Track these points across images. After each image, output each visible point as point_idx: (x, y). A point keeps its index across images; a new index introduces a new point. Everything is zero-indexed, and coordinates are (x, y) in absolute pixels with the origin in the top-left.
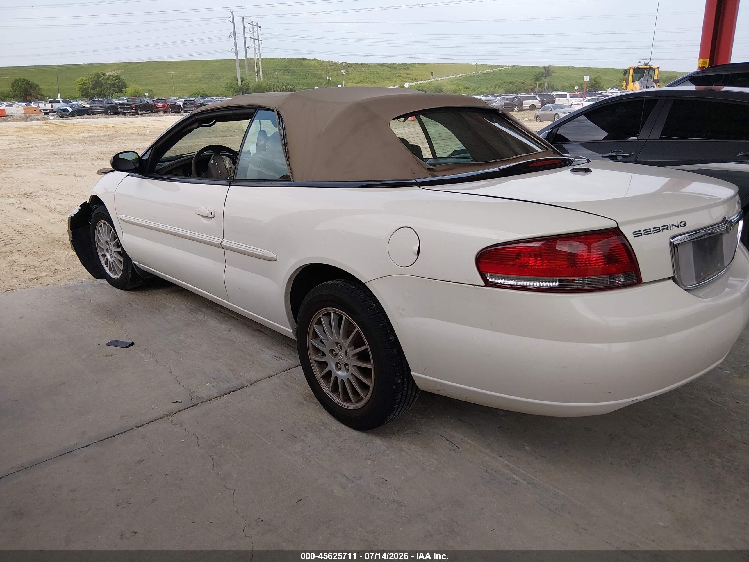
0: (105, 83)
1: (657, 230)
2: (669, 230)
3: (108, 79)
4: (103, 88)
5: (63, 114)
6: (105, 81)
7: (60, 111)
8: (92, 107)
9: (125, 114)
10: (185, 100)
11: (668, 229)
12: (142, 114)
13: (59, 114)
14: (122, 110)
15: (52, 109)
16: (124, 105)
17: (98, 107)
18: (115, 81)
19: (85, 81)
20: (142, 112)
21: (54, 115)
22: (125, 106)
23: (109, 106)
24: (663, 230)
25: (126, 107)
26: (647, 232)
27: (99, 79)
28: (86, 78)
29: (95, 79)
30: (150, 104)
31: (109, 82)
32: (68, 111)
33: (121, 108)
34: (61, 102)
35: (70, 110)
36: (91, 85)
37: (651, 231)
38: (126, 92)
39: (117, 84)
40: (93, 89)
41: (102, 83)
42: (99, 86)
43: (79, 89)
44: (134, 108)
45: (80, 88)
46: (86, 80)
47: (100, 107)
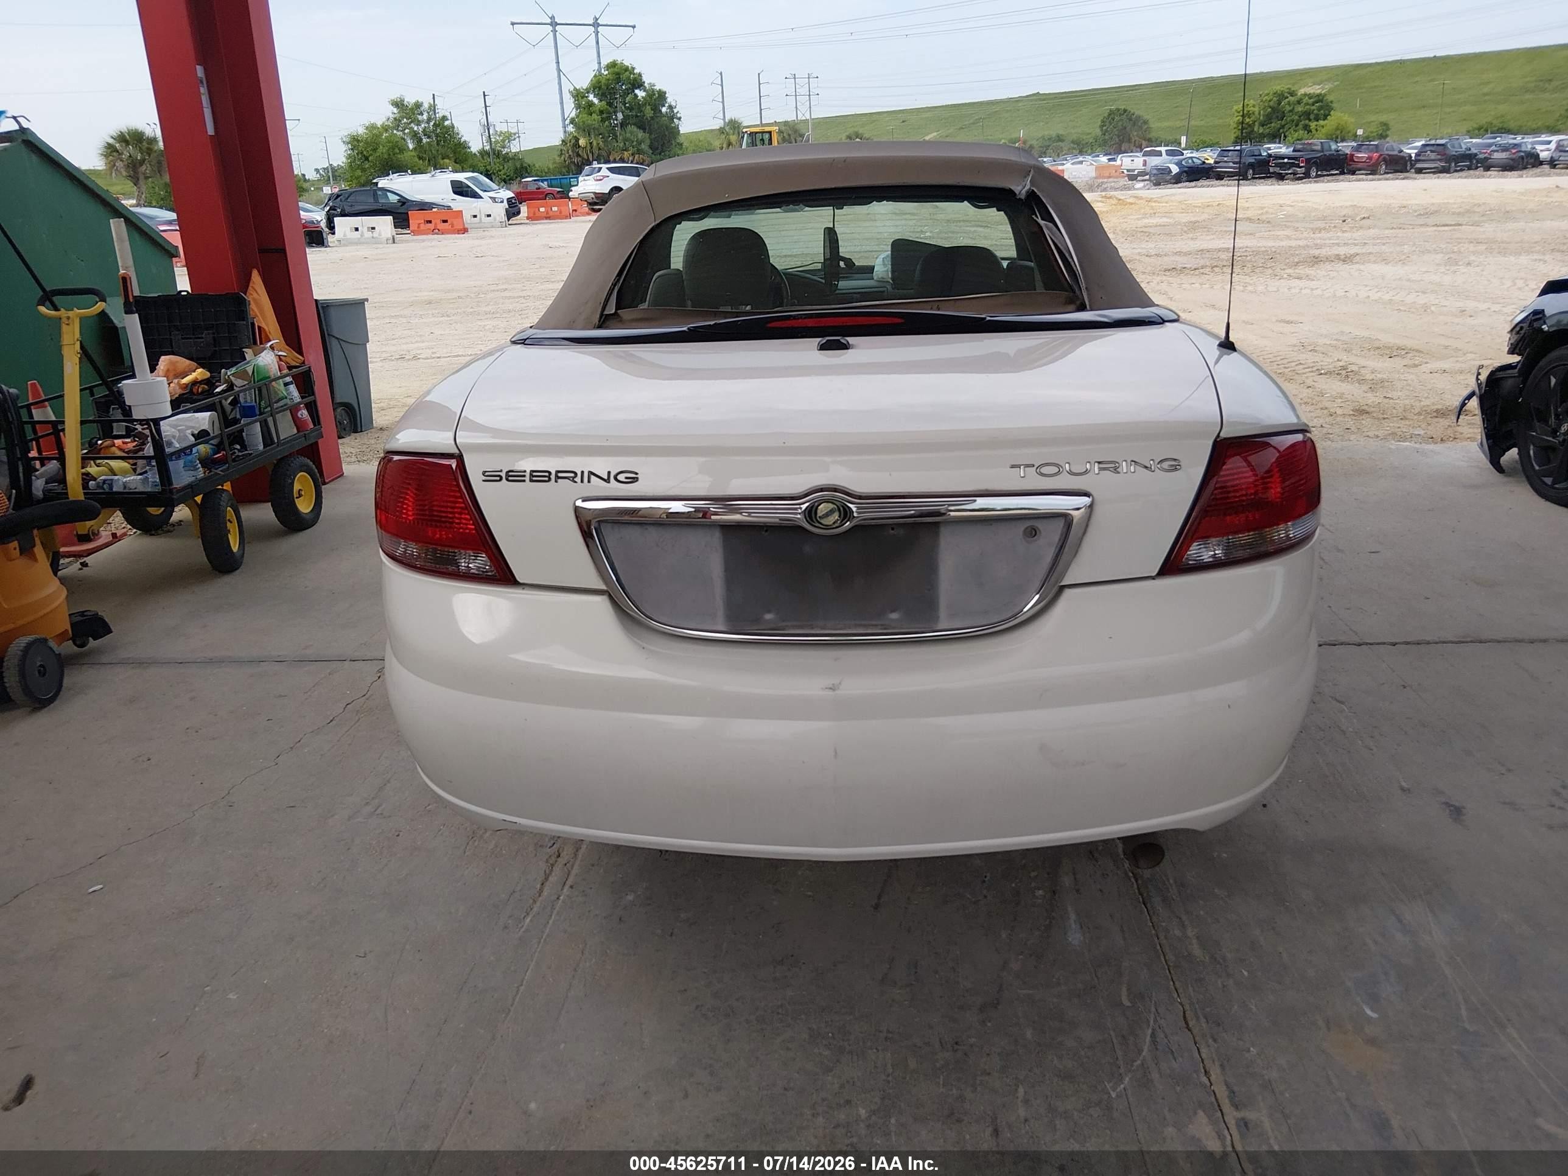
0: (1290, 111)
1: (540, 477)
2: (576, 482)
3: (1299, 102)
4: (1283, 122)
5: (1161, 178)
6: (1291, 108)
7: (1155, 172)
8: (1219, 162)
9: (1281, 177)
10: (1423, 145)
11: (576, 479)
12: (1317, 176)
13: (1153, 178)
14: (1277, 170)
15: (1144, 168)
16: (1284, 158)
17: (1231, 164)
18: (1313, 105)
19: (1252, 108)
20: (1319, 173)
21: (1146, 180)
22: (1286, 160)
23: (1253, 161)
24: (559, 480)
25: (1287, 163)
26: (513, 476)
27: (1279, 104)
28: (1254, 103)
29: (1271, 104)
30: (1342, 155)
31: (1300, 109)
32: (1170, 171)
33: (1277, 165)
34: (1164, 153)
35: (1175, 169)
36: (1261, 118)
37: (524, 476)
38: (1317, 130)
39: (1315, 112)
40: (1263, 126)
41: (1284, 112)
42: (1277, 117)
43: (1235, 126)
44: (1302, 165)
45: (1239, 123)
46: (1254, 106)
47: (1234, 163)
